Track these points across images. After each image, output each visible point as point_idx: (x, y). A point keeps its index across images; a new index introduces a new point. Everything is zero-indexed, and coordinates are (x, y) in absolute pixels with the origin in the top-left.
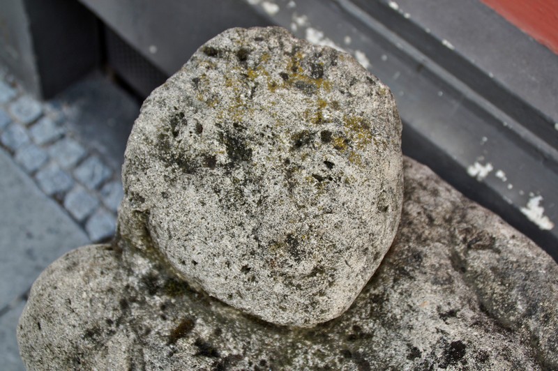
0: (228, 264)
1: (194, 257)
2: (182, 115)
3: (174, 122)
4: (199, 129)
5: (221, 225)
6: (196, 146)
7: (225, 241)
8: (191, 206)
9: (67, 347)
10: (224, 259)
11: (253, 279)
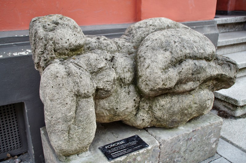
0: (72, 35)
1: (68, 38)
2: (44, 26)
3: (44, 28)
4: (49, 25)
5: (66, 31)
6: (51, 27)
7: (69, 32)
8: (60, 32)
9: (65, 73)
10: (71, 35)
11: (76, 35)
